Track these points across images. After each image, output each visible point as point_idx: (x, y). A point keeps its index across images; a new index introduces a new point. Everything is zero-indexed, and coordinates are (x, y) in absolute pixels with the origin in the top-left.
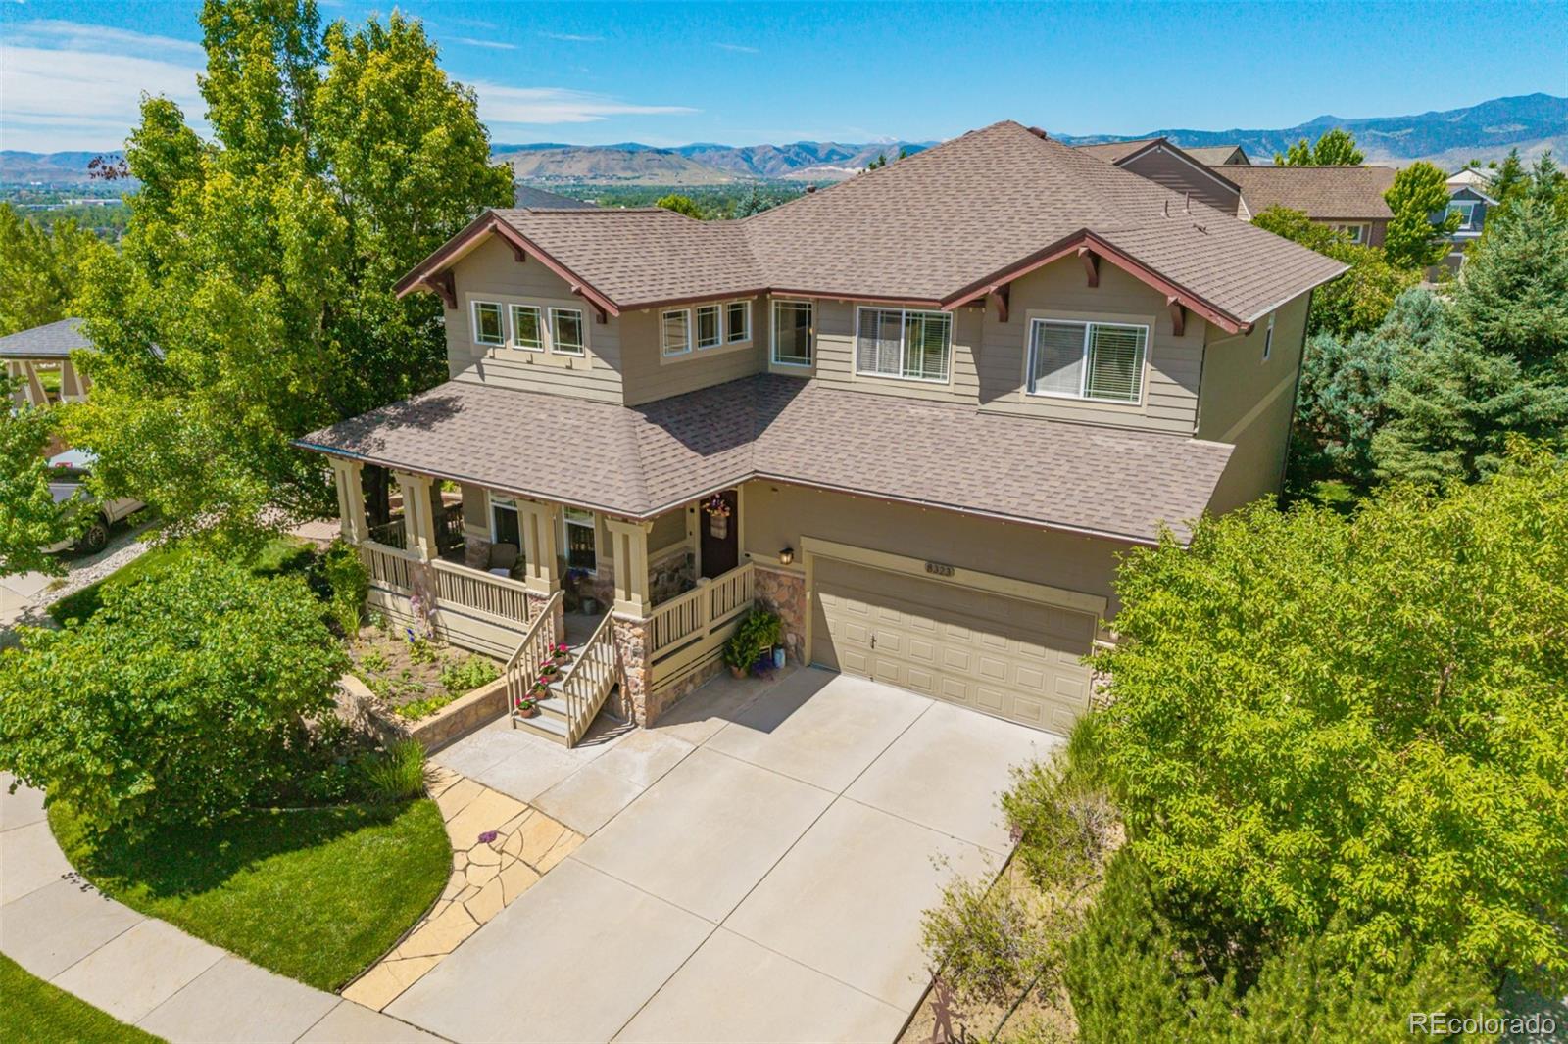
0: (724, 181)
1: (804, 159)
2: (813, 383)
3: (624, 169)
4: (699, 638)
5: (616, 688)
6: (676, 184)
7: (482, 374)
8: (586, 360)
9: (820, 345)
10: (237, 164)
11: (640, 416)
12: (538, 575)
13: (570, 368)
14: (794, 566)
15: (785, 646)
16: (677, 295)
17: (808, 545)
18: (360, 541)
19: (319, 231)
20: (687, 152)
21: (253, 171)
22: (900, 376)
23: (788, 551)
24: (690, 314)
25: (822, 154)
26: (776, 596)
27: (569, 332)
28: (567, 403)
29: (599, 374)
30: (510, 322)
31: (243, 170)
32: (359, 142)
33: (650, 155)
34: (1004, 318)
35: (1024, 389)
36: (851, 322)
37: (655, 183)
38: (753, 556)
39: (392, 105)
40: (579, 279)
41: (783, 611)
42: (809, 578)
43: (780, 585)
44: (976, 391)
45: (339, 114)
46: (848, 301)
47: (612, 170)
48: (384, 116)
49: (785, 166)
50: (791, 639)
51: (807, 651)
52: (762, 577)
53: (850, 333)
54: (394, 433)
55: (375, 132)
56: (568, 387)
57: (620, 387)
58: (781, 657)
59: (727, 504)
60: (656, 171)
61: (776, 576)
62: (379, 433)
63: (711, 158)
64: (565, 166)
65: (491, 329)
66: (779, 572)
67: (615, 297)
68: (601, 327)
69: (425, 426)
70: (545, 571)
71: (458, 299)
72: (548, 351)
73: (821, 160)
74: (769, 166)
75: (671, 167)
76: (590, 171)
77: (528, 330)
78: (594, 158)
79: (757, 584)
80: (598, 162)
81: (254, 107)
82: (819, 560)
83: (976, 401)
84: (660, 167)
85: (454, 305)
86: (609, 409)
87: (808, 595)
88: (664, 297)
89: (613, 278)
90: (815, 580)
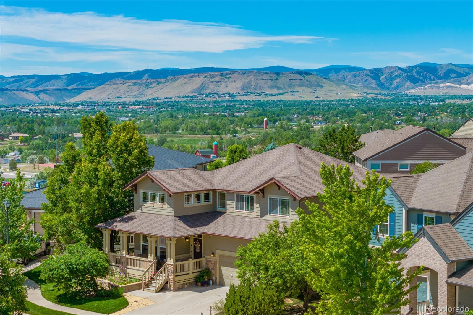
0: (355, 95)
1: (426, 77)
2: (226, 214)
3: (272, 87)
4: (188, 274)
5: (167, 283)
6: (314, 99)
7: (142, 210)
8: (166, 206)
9: (227, 203)
10: (90, 160)
11: (177, 219)
12: (151, 256)
13: (162, 207)
14: (214, 258)
15: (212, 280)
16: (188, 190)
17: (218, 252)
18: (108, 252)
19: (108, 175)
20: (325, 73)
21: (94, 162)
22: (245, 211)
23: (213, 254)
24: (193, 195)
25: (441, 73)
26: (211, 266)
27: (163, 199)
28: (161, 216)
29: (168, 209)
30: (149, 197)
31: (92, 161)
32: (117, 154)
33: (293, 76)
34: (264, 197)
35: (268, 214)
36: (234, 197)
37: (297, 98)
38: (206, 256)
39: (126, 145)
40: (165, 187)
41: (212, 271)
42: (218, 261)
43: (211, 263)
44: (259, 214)
45: (113, 148)
46: (233, 192)
47: (261, 88)
48: (124, 148)
49: (408, 83)
50: (214, 278)
51: (218, 281)
52: (208, 261)
53: (234, 201)
54: (120, 224)
55: (121, 152)
56: (162, 212)
57: (173, 212)
58: (211, 282)
59: (200, 243)
60: (297, 89)
61: (210, 261)
62: (115, 224)
63: (344, 78)
64: (223, 84)
65: (145, 199)
66: (211, 260)
67: (172, 191)
68: (170, 198)
69: (127, 222)
70: (153, 255)
71: (138, 192)
72: (158, 204)
73: (439, 78)
74: (395, 83)
75: (310, 85)
76: (243, 89)
77: (154, 198)
78: (247, 79)
79: (206, 264)
80: (249, 82)
81: (95, 147)
82: (221, 256)
83: (259, 217)
84: (300, 85)
85: (136, 193)
86: (170, 217)
87: (218, 266)
88: (184, 191)
89: (173, 186)
90: (220, 261)
